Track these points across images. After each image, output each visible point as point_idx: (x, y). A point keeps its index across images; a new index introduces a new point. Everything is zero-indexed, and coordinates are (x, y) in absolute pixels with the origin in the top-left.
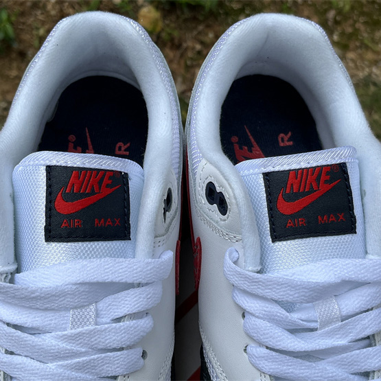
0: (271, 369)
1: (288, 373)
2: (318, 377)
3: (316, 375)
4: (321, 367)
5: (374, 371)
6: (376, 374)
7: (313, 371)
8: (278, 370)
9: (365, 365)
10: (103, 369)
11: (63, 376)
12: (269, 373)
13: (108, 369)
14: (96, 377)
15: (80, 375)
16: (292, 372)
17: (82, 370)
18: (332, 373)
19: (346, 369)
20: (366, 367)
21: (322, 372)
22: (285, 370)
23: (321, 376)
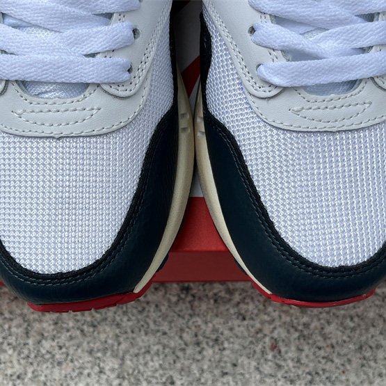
0: (271, 7)
1: (289, 12)
2: (320, 16)
3: (318, 13)
4: (323, 6)
5: (379, 13)
6: (380, 16)
7: (316, 10)
8: (279, 9)
9: (369, 6)
10: (97, 5)
11: (57, 10)
12: (270, 13)
13: (102, 4)
14: (90, 14)
15: (74, 9)
16: (293, 11)
17: (75, 5)
18: (335, 11)
19: (350, 9)
20: (371, 7)
21: (325, 10)
22: (287, 8)
23: (323, 15)
